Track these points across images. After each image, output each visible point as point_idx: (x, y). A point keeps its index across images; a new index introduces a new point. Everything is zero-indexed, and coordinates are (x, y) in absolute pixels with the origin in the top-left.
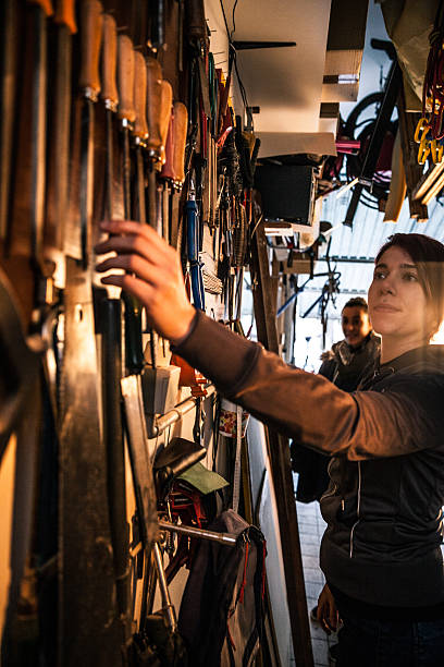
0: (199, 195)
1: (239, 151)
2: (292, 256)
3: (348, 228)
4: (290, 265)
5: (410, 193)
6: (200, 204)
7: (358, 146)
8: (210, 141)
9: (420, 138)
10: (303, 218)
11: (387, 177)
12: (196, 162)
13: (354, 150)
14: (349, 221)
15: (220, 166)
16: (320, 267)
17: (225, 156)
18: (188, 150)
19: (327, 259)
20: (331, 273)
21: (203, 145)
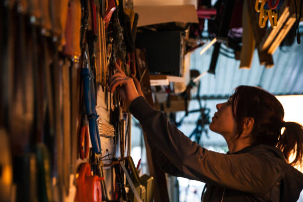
0: (92, 64)
1: (122, 24)
2: (170, 98)
3: (212, 76)
4: (168, 105)
5: (258, 46)
6: (93, 69)
7: (214, 13)
8: (99, 19)
9: (259, 8)
10: (176, 71)
11: (239, 33)
12: (89, 38)
13: (212, 16)
14: (212, 69)
15: (108, 37)
16: (193, 105)
17: (111, 30)
18: (82, 30)
19: (198, 98)
20: (202, 110)
21: (94, 24)
